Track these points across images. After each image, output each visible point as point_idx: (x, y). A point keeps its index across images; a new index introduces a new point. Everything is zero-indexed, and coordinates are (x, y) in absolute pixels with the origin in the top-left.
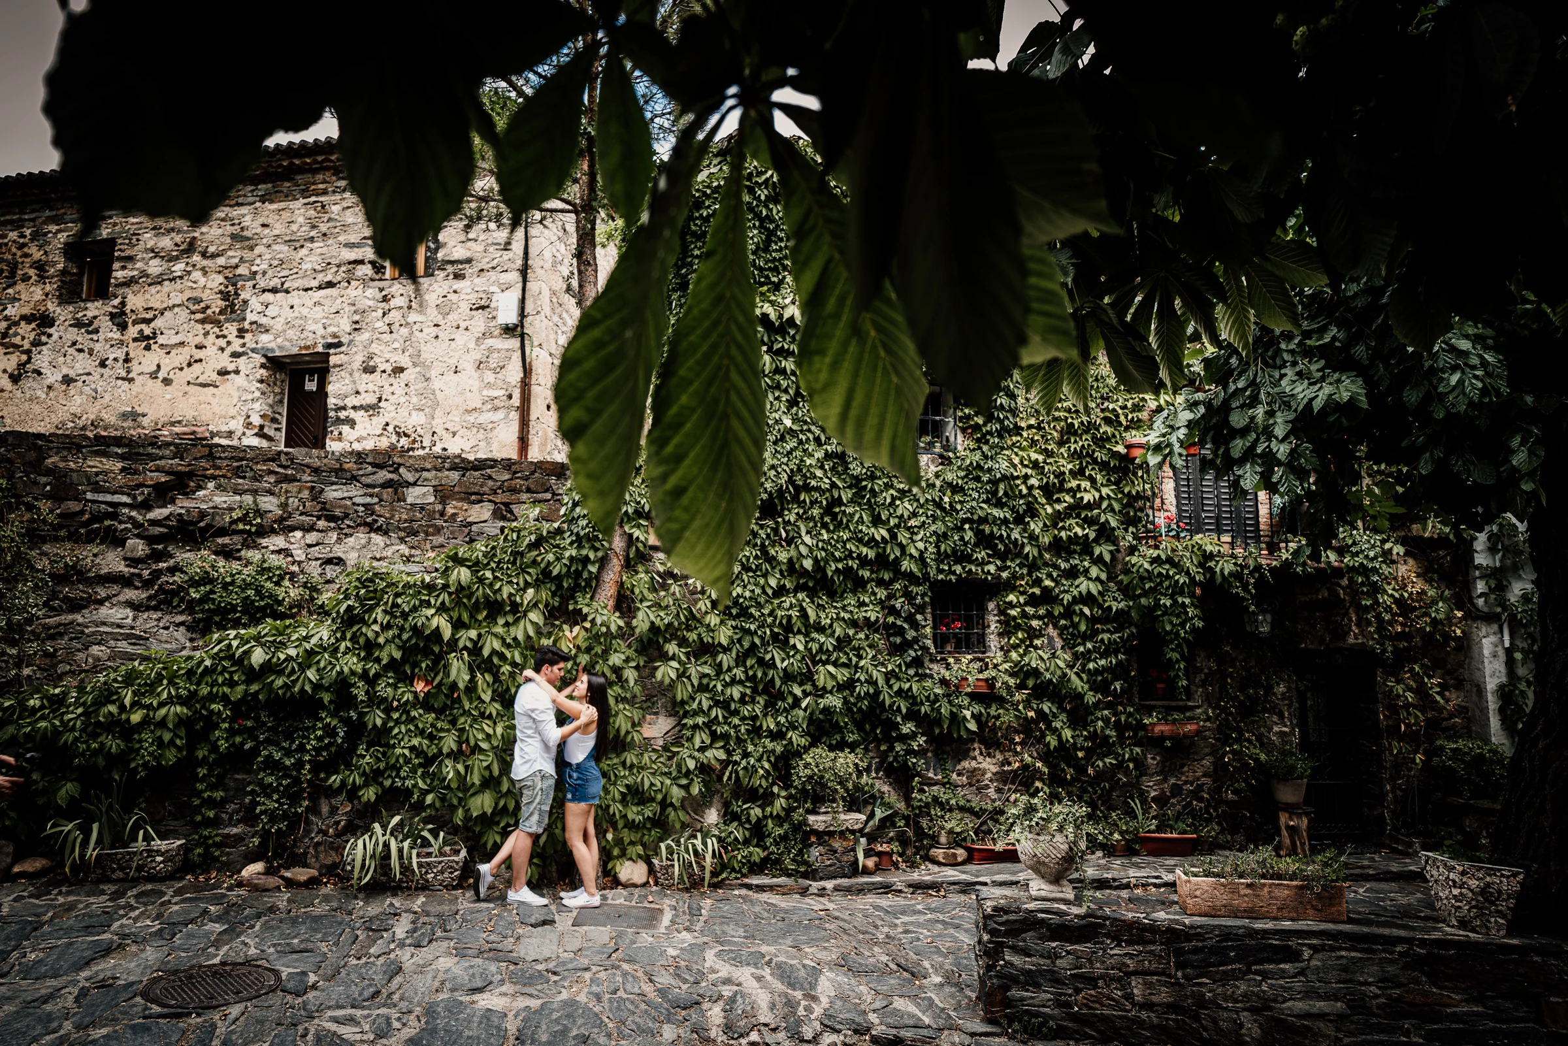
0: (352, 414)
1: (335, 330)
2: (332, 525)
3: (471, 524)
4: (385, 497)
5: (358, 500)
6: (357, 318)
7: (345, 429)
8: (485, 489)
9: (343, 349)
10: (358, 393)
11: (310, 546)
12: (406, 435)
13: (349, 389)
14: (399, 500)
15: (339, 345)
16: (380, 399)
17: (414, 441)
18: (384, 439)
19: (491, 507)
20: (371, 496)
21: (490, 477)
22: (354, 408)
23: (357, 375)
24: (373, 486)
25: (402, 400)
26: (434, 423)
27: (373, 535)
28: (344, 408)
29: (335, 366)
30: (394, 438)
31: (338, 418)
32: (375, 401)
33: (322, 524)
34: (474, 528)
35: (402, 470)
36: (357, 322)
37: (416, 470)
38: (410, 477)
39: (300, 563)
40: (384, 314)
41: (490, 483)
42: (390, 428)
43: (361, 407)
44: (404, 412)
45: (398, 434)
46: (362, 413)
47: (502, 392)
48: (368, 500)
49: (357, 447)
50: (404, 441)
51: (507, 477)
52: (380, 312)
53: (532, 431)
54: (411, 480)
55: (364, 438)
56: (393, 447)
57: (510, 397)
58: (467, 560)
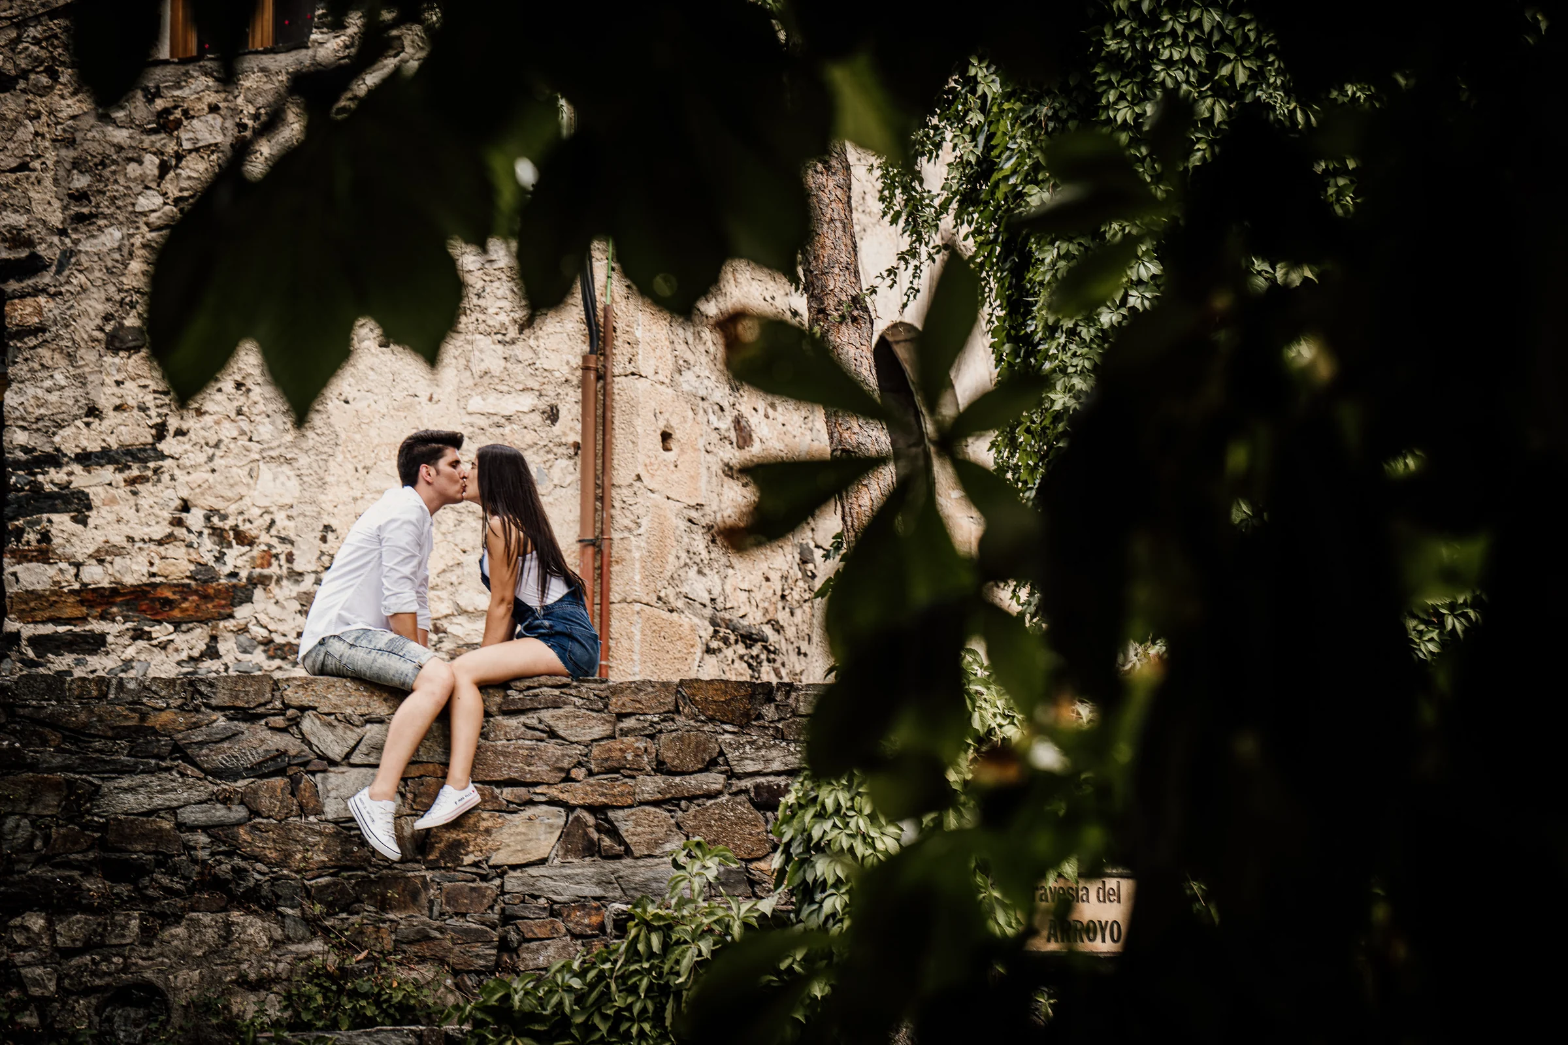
0: (81, 479)
1: (20, 220)
2: (123, 889)
3: (501, 871)
4: (265, 802)
5: (191, 815)
6: (81, 182)
7: (61, 523)
8: (540, 769)
9: (46, 278)
10: (93, 411)
11: (69, 953)
12: (243, 539)
13: (67, 399)
14: (303, 811)
15: (34, 265)
16: (160, 431)
17: (269, 556)
18: (177, 551)
19: (557, 818)
20: (226, 801)
21: (552, 734)
22: (86, 459)
23: (88, 356)
24: (233, 774)
25: (228, 431)
26: (326, 499)
27: (236, 916)
28: (54, 459)
29: (25, 332)
30: (207, 549)
31: (37, 488)
32: (147, 436)
33: (93, 885)
34: (513, 882)
35: (308, 724)
36: (80, 197)
37: (348, 721)
38: (332, 743)
39: (42, 1004)
40: (164, 169)
41: (551, 748)
42: (195, 519)
43: (105, 457)
44: (232, 465)
45: (218, 534)
46: (107, 473)
47: (528, 401)
48: (220, 813)
49: (95, 575)
50: (237, 558)
51: (599, 730)
52: (151, 163)
53: (621, 519)
54: (336, 751)
55: (117, 551)
56: (204, 574)
57: (552, 415)
58: (532, 1017)
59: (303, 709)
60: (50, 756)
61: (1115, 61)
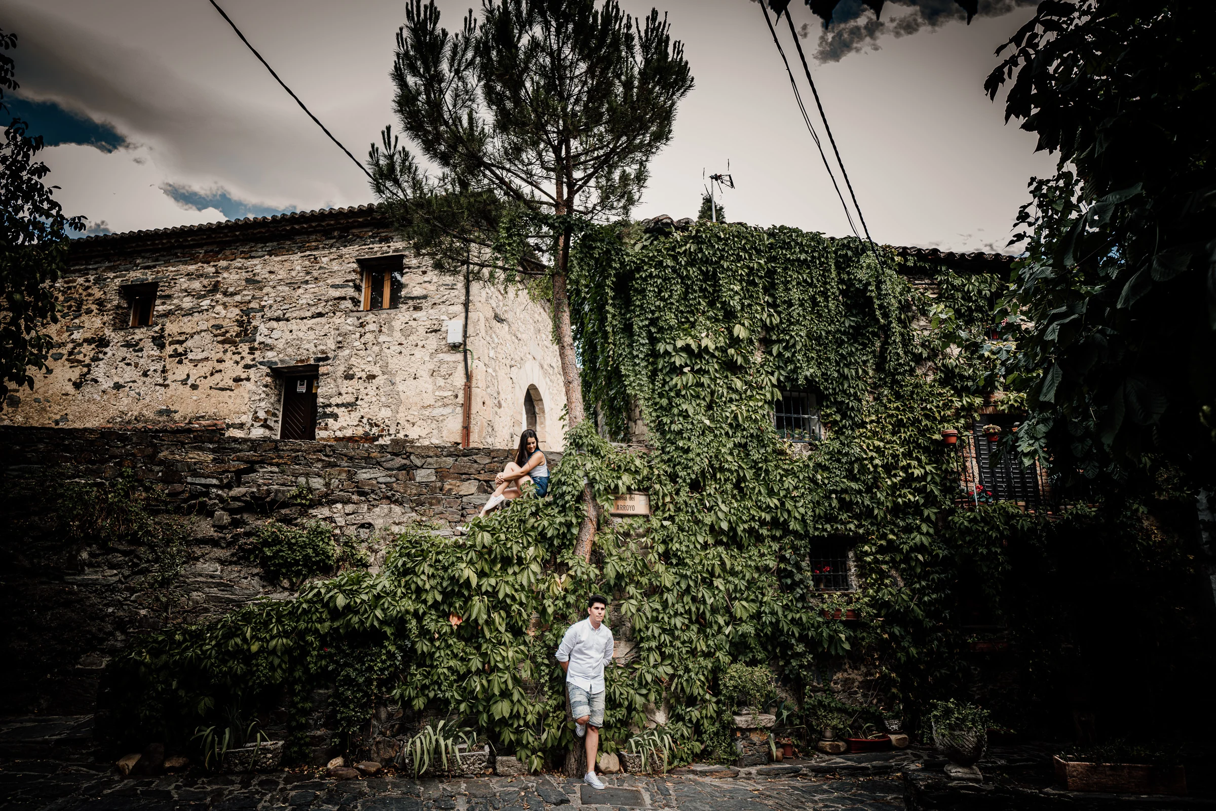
0: (336, 410)
1: (324, 348)
2: (363, 498)
3: (462, 496)
4: (400, 477)
5: (381, 480)
6: (340, 339)
7: (331, 421)
8: (472, 470)
9: (330, 362)
10: (340, 394)
11: (348, 514)
12: (377, 425)
13: (334, 391)
14: (410, 480)
15: (327, 358)
16: (357, 399)
17: (383, 430)
18: (360, 428)
19: (476, 483)
20: (390, 476)
21: (476, 462)
22: (337, 405)
23: (339, 381)
24: (392, 470)
25: (374, 399)
26: (398, 416)
27: (392, 506)
28: (330, 405)
29: (323, 374)
30: (367, 428)
31: (325, 413)
32: (353, 400)
33: (355, 497)
34: (464, 499)
35: (412, 457)
36: (340, 342)
37: (423, 457)
38: (418, 462)
39: (341, 528)
40: (361, 336)
41: (476, 465)
42: (365, 420)
43: (343, 405)
44: (375, 408)
45: (371, 425)
46: (343, 409)
47: (450, 393)
48: (388, 479)
49: (339, 434)
50: (375, 430)
51: (488, 461)
52: (358, 335)
53: (473, 422)
54: (419, 464)
55: (345, 428)
56: (366, 434)
57: (456, 396)
58: (488, 526)
59: (411, 453)
60: (344, 464)
61: (636, 290)
